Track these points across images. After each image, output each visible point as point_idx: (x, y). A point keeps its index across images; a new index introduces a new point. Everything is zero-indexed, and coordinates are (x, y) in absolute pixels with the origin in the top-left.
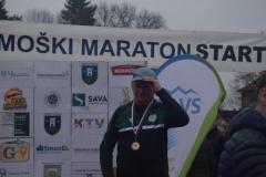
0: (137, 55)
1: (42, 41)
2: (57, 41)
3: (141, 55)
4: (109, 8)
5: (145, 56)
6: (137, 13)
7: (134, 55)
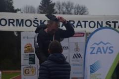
0: (78, 27)
2: (42, 22)
3: (80, 27)
4: (61, 4)
5: (82, 27)
6: (74, 6)
7: (77, 27)
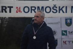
1: (54, 8)
